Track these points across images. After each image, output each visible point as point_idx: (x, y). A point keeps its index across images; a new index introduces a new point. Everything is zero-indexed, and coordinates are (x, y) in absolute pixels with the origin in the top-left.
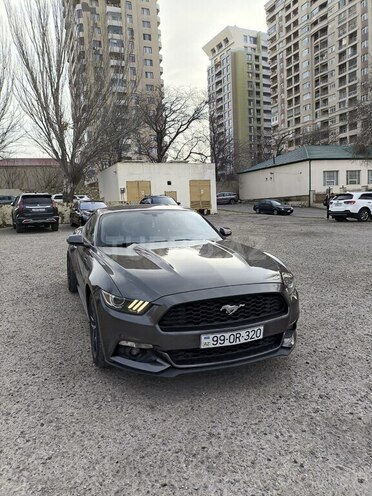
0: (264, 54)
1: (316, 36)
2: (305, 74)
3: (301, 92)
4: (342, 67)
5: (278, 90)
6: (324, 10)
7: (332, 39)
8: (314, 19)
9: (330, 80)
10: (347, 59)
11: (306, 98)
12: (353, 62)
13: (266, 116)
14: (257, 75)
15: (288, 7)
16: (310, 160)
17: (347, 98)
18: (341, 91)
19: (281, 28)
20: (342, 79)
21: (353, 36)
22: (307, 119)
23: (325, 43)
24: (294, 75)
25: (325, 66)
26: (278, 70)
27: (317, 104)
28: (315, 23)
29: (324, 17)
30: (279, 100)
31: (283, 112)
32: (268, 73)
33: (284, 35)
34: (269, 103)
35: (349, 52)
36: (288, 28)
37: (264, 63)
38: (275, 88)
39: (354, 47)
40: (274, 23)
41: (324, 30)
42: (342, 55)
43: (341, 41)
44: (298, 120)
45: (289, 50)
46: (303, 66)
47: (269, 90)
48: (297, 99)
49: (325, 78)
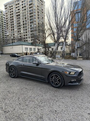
0: (4, 16)
1: (17, 16)
2: (15, 24)
3: (14, 28)
4: (24, 24)
5: (8, 26)
7: (21, 18)
8: (17, 12)
9: (21, 27)
10: (25, 23)
11: (16, 30)
12: (26, 24)
13: (5, 32)
14: (2, 21)
15: (10, 7)
16: (22, 45)
17: (25, 31)
18: (24, 30)
19: (9, 11)
20: (24, 27)
21: (25, 18)
22: (16, 35)
23: (19, 18)
24: (12, 23)
25: (20, 23)
26: (8, 21)
27: (18, 31)
28: (17, 13)
29: (19, 12)
30: (9, 29)
31: (10, 32)
32: (6, 22)
33: (9, 13)
34: (6, 29)
35: (25, 21)
37: (4, 19)
38: (7, 26)
39: (26, 21)
40: (6, 10)
41: (19, 15)
42: (23, 22)
43: (23, 18)
44: (14, 35)
45: (11, 17)
46: (15, 22)
47: (6, 26)
48: (13, 29)
49: (20, 26)
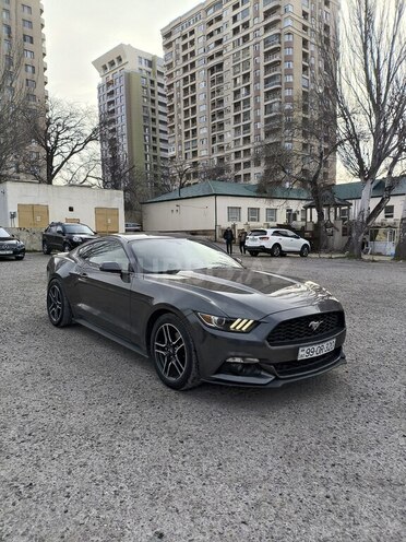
0: (159, 79)
1: (212, 70)
2: (202, 108)
3: (198, 125)
4: (237, 105)
5: (175, 119)
6: (219, 48)
7: (228, 77)
8: (210, 53)
9: (226, 116)
10: (242, 98)
11: (203, 132)
12: (247, 101)
13: (162, 145)
14: (153, 101)
15: (185, 37)
16: (216, 195)
17: (241, 136)
18: (236, 128)
19: (177, 56)
20: (237, 118)
21: (246, 76)
22: (204, 153)
23: (221, 79)
24: (191, 106)
25: (221, 101)
26: (174, 99)
27: (214, 139)
28: (211, 58)
29: (220, 54)
30: (176, 129)
31: (180, 144)
32: (165, 100)
33: (181, 64)
34: (166, 132)
35: (243, 91)
36: (185, 57)
37: (159, 89)
38: (171, 117)
39: (248, 87)
40: (171, 49)
41: (220, 66)
42: (237, 93)
43: (235, 79)
44: (195, 153)
45: (186, 79)
46: (200, 98)
47: (165, 119)
48: (194, 131)
49: (221, 113)
